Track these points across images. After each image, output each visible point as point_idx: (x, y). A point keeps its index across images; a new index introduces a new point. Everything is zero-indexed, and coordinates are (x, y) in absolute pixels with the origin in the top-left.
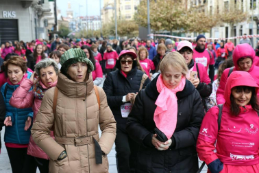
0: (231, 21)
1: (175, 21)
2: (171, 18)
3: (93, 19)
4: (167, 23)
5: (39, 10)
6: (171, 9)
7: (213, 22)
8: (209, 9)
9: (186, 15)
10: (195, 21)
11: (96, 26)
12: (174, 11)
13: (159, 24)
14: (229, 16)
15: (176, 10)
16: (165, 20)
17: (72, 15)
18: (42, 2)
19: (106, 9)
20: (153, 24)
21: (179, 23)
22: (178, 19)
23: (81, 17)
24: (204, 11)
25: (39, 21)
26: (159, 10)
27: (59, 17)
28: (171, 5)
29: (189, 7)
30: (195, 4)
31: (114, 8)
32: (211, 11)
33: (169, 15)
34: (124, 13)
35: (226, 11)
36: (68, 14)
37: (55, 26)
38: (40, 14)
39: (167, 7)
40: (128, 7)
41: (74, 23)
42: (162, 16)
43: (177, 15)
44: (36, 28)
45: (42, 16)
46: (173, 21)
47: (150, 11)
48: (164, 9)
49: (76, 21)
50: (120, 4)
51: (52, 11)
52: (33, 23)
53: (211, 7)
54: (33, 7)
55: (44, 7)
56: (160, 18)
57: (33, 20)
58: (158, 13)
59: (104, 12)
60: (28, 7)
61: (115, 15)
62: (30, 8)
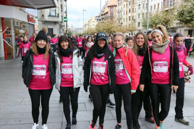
0: (131, 31)
3: (80, 29)
5: (61, 25)
9: (115, 28)
11: (81, 32)
12: (110, 26)
14: (130, 29)
16: (107, 29)
17: (73, 27)
18: (62, 22)
19: (85, 25)
23: (76, 28)
24: (121, 27)
25: (61, 29)
27: (68, 28)
28: (109, 24)
29: (116, 25)
30: (118, 24)
31: (88, 25)
33: (109, 28)
34: (92, 27)
35: (129, 27)
36: (71, 27)
37: (67, 31)
38: (61, 27)
40: (94, 25)
41: (74, 30)
43: (112, 28)
44: (59, 32)
46: (110, 30)
47: (101, 26)
48: (107, 26)
50: (91, 23)
51: (66, 26)
52: (59, 30)
53: (124, 26)
55: (63, 24)
56: (105, 29)
58: (105, 27)
59: (85, 27)
61: (88, 28)
62: (57, 24)
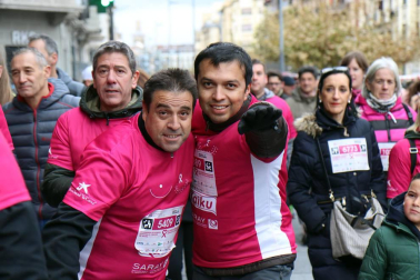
1: (334, 50)
2: (326, 45)
3: (180, 49)
4: (318, 54)
5: (80, 30)
6: (327, 28)
7: (408, 53)
8: (400, 28)
9: (355, 39)
10: (372, 50)
12: (331, 32)
13: (303, 56)
15: (337, 29)
16: (313, 48)
17: (143, 41)
18: (84, 16)
20: (292, 55)
21: (341, 53)
22: (339, 47)
23: (159, 47)
24: (390, 32)
25: (80, 50)
26: (304, 28)
28: (325, 20)
29: (361, 25)
30: (375, 18)
31: (219, 27)
32: (404, 32)
33: (322, 40)
36: (135, 41)
38: (82, 37)
39: (318, 24)
40: (247, 28)
41: (146, 57)
42: (308, 40)
43: (338, 39)
44: (74, 64)
45: (85, 41)
46: (330, 50)
47: (284, 32)
48: (313, 28)
49: (150, 54)
50: (232, 20)
51: (105, 33)
52: (69, 55)
53: (404, 25)
54: (68, 23)
55: (89, 26)
56: (304, 45)
57: (69, 49)
58: (302, 35)
59: (202, 37)
60: (59, 23)
62: (63, 27)
